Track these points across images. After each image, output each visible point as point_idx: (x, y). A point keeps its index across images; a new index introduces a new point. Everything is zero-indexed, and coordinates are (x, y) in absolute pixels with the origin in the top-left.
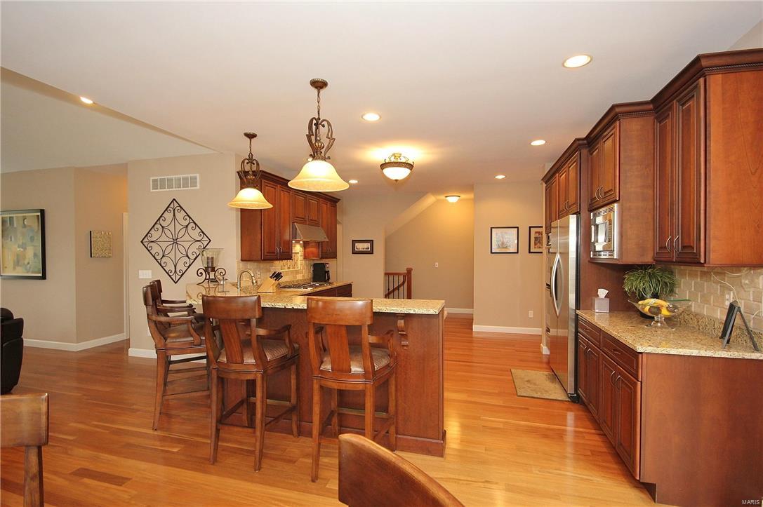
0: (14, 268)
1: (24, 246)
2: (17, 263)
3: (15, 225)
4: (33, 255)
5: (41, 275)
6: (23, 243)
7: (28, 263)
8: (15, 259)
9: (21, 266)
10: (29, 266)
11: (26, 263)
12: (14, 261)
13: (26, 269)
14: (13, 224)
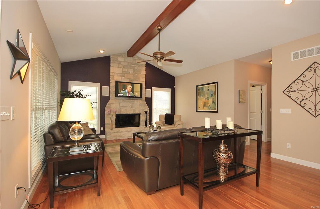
0: (203, 108)
1: (207, 98)
2: (205, 106)
3: (204, 90)
4: (212, 102)
5: (216, 111)
6: (207, 97)
7: (210, 106)
8: (204, 104)
9: (206, 107)
10: (210, 107)
11: (209, 105)
12: (203, 105)
13: (209, 108)
14: (203, 90)
